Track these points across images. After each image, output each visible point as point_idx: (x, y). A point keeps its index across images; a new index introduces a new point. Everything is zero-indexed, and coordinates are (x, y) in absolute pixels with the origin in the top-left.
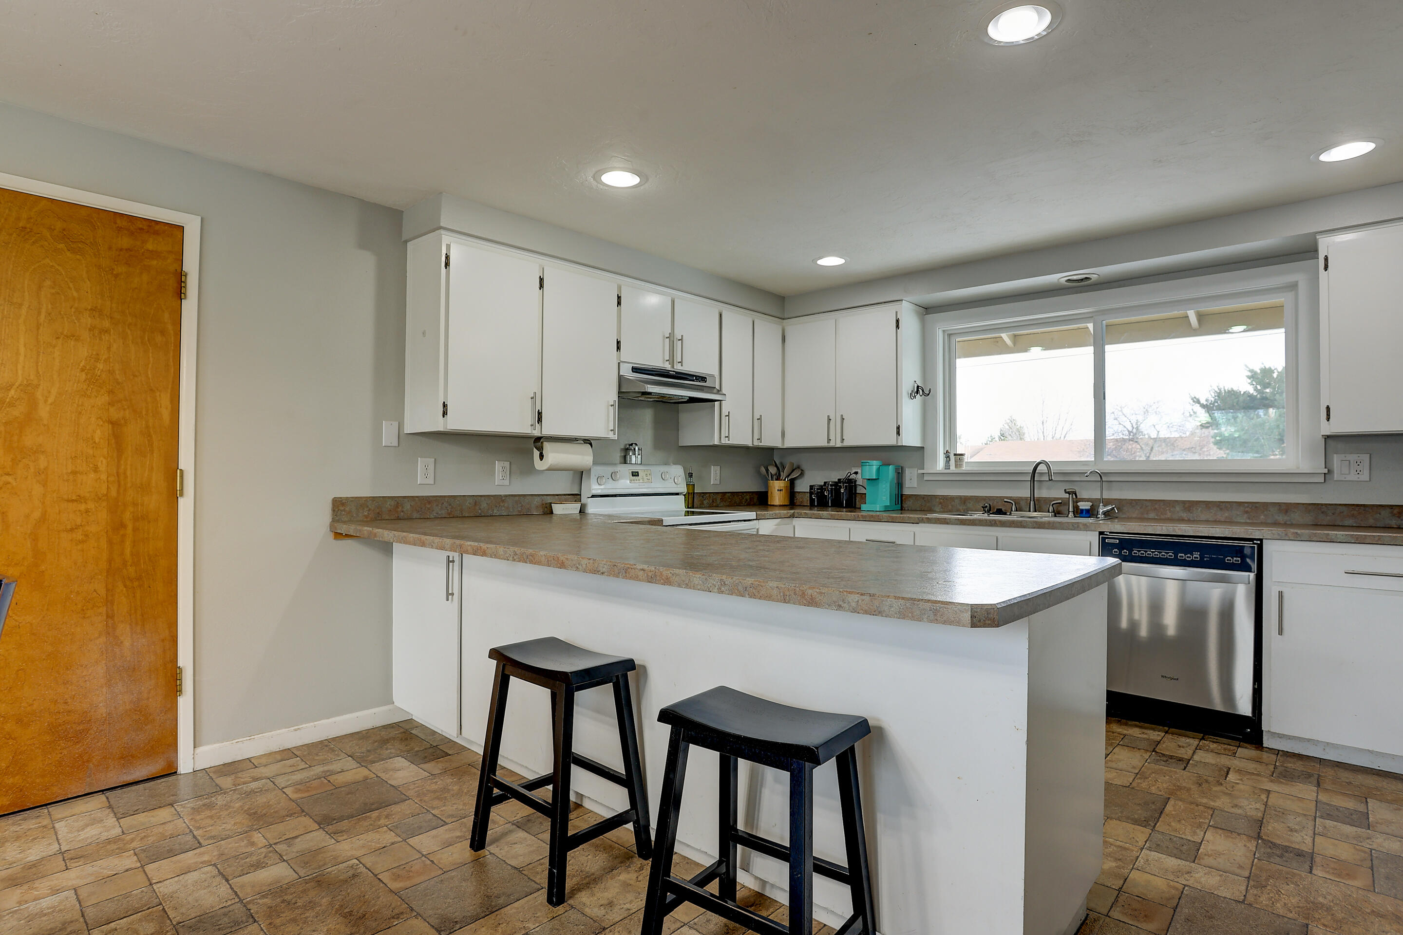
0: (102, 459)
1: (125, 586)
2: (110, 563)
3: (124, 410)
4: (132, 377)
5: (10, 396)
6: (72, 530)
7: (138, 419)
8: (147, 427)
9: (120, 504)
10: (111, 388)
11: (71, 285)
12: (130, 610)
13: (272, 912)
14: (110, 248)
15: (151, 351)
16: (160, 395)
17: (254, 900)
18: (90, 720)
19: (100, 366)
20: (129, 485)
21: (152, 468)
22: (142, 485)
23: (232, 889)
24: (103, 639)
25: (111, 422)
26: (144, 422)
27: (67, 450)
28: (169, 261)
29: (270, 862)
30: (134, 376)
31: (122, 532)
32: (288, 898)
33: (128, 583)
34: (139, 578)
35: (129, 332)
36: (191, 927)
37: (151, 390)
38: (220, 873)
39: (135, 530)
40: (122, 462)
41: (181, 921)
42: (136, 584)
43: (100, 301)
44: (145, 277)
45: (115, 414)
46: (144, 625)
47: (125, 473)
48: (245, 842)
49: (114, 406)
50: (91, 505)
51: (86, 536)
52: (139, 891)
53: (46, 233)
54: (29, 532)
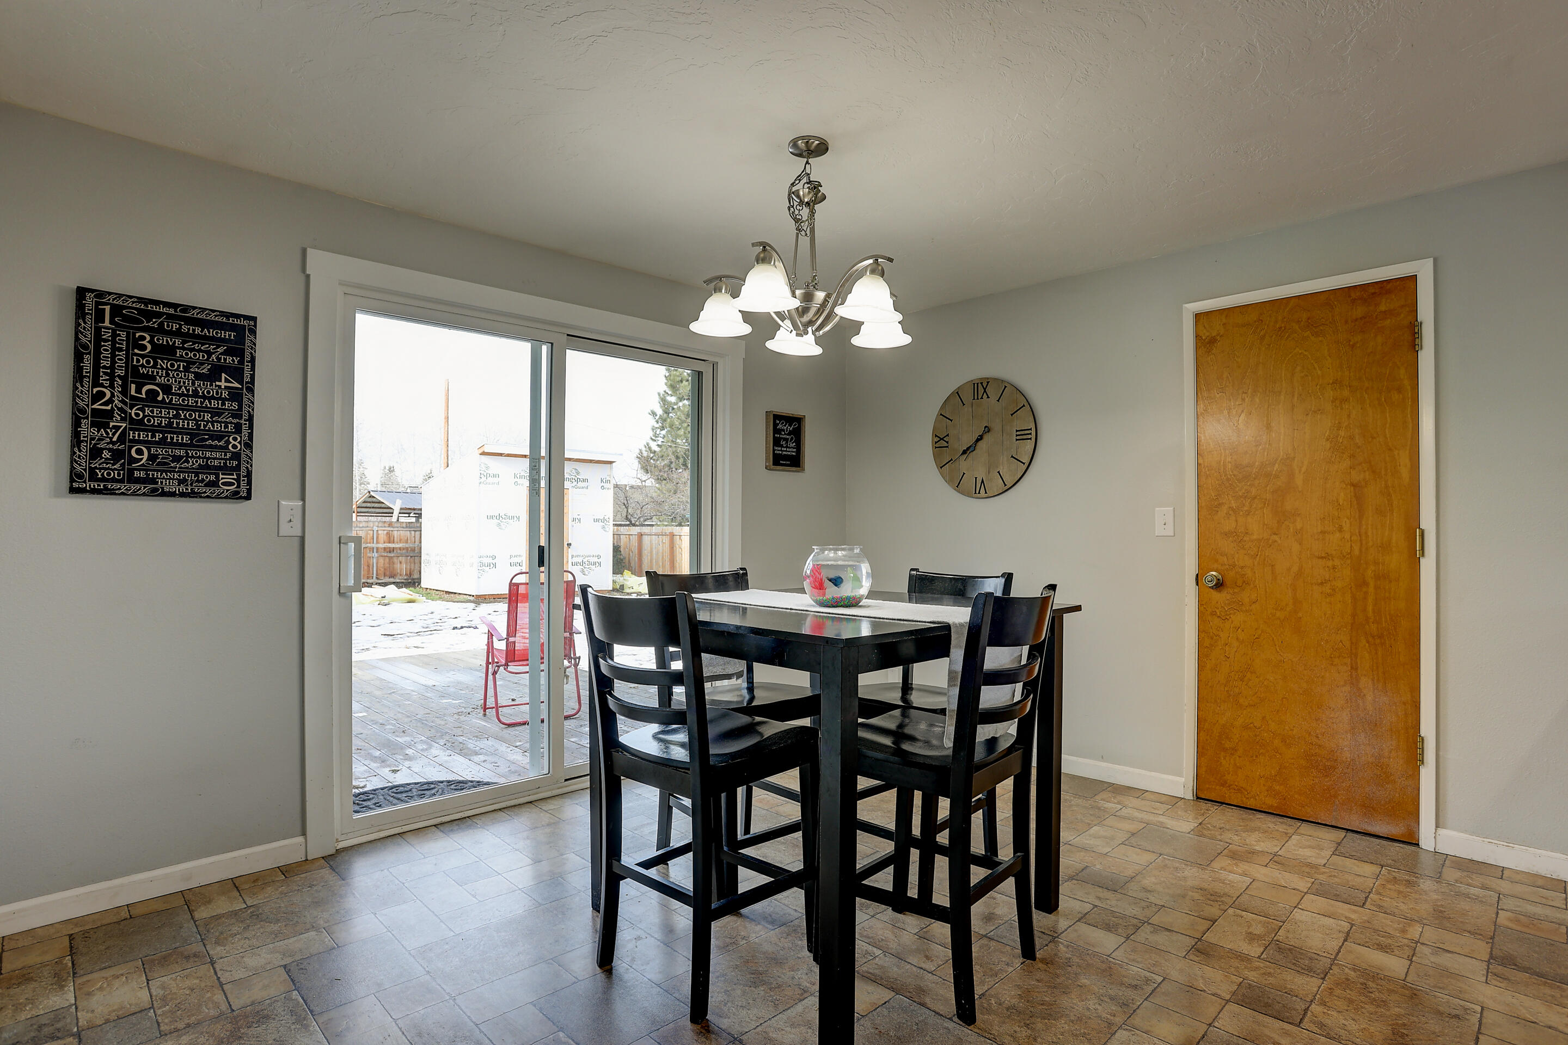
0: (1346, 519)
1: (1368, 642)
2: (1354, 618)
3: (1365, 471)
4: (1370, 439)
5: (1275, 469)
6: (1322, 583)
7: (1378, 479)
8: (1387, 487)
9: (1362, 562)
10: (1352, 452)
11: (1316, 365)
12: (1373, 666)
13: (1346, 983)
14: (1346, 322)
15: (1388, 411)
16: (1398, 454)
17: (1344, 966)
18: (1336, 760)
19: (1342, 433)
20: (1371, 544)
21: (1392, 527)
22: (1382, 544)
23: (1341, 947)
24: (1347, 688)
25: (1353, 485)
26: (1383, 482)
27: (1317, 512)
28: (1402, 315)
29: (1396, 952)
30: (1373, 438)
31: (1364, 590)
32: (1370, 984)
33: (1371, 639)
34: (1381, 636)
35: (1366, 396)
36: (1280, 949)
37: (1390, 449)
38: (1348, 933)
39: (1376, 588)
40: (1363, 523)
41: (1281, 941)
42: (1378, 641)
43: (1340, 373)
44: (1380, 339)
45: (1356, 476)
46: (1385, 683)
47: (1366, 533)
48: (1401, 926)
49: (1354, 469)
50: (1337, 562)
51: (1334, 590)
52: (1284, 906)
53: (1296, 327)
54: (1290, 583)
